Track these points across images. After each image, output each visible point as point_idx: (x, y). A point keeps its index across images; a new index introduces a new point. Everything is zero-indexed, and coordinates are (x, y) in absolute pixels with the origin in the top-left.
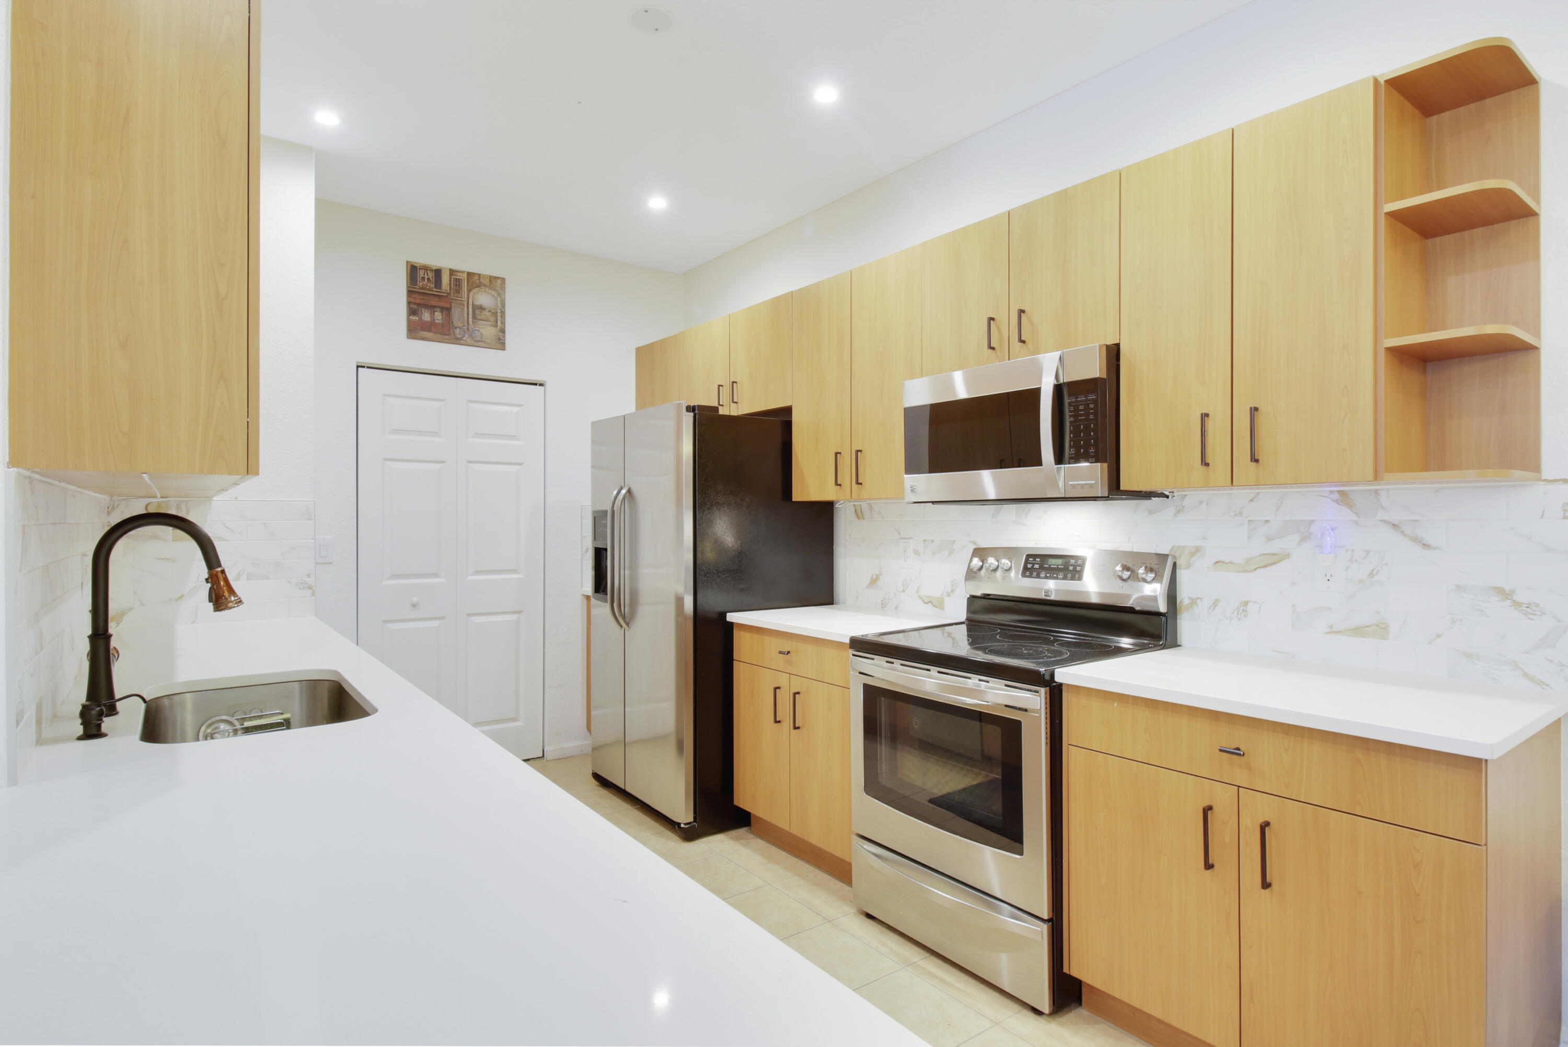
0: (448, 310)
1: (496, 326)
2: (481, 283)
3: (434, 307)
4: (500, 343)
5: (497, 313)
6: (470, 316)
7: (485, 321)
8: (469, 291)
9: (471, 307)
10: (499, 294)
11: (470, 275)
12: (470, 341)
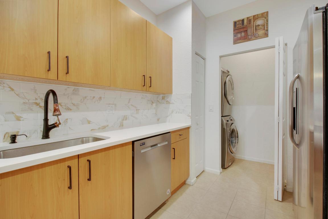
0: (246, 31)
1: (264, 30)
2: (258, 17)
3: (241, 32)
4: (266, 35)
5: (265, 25)
6: (254, 30)
7: (260, 29)
8: (254, 22)
9: (254, 27)
10: (265, 18)
11: (254, 16)
12: (254, 38)
